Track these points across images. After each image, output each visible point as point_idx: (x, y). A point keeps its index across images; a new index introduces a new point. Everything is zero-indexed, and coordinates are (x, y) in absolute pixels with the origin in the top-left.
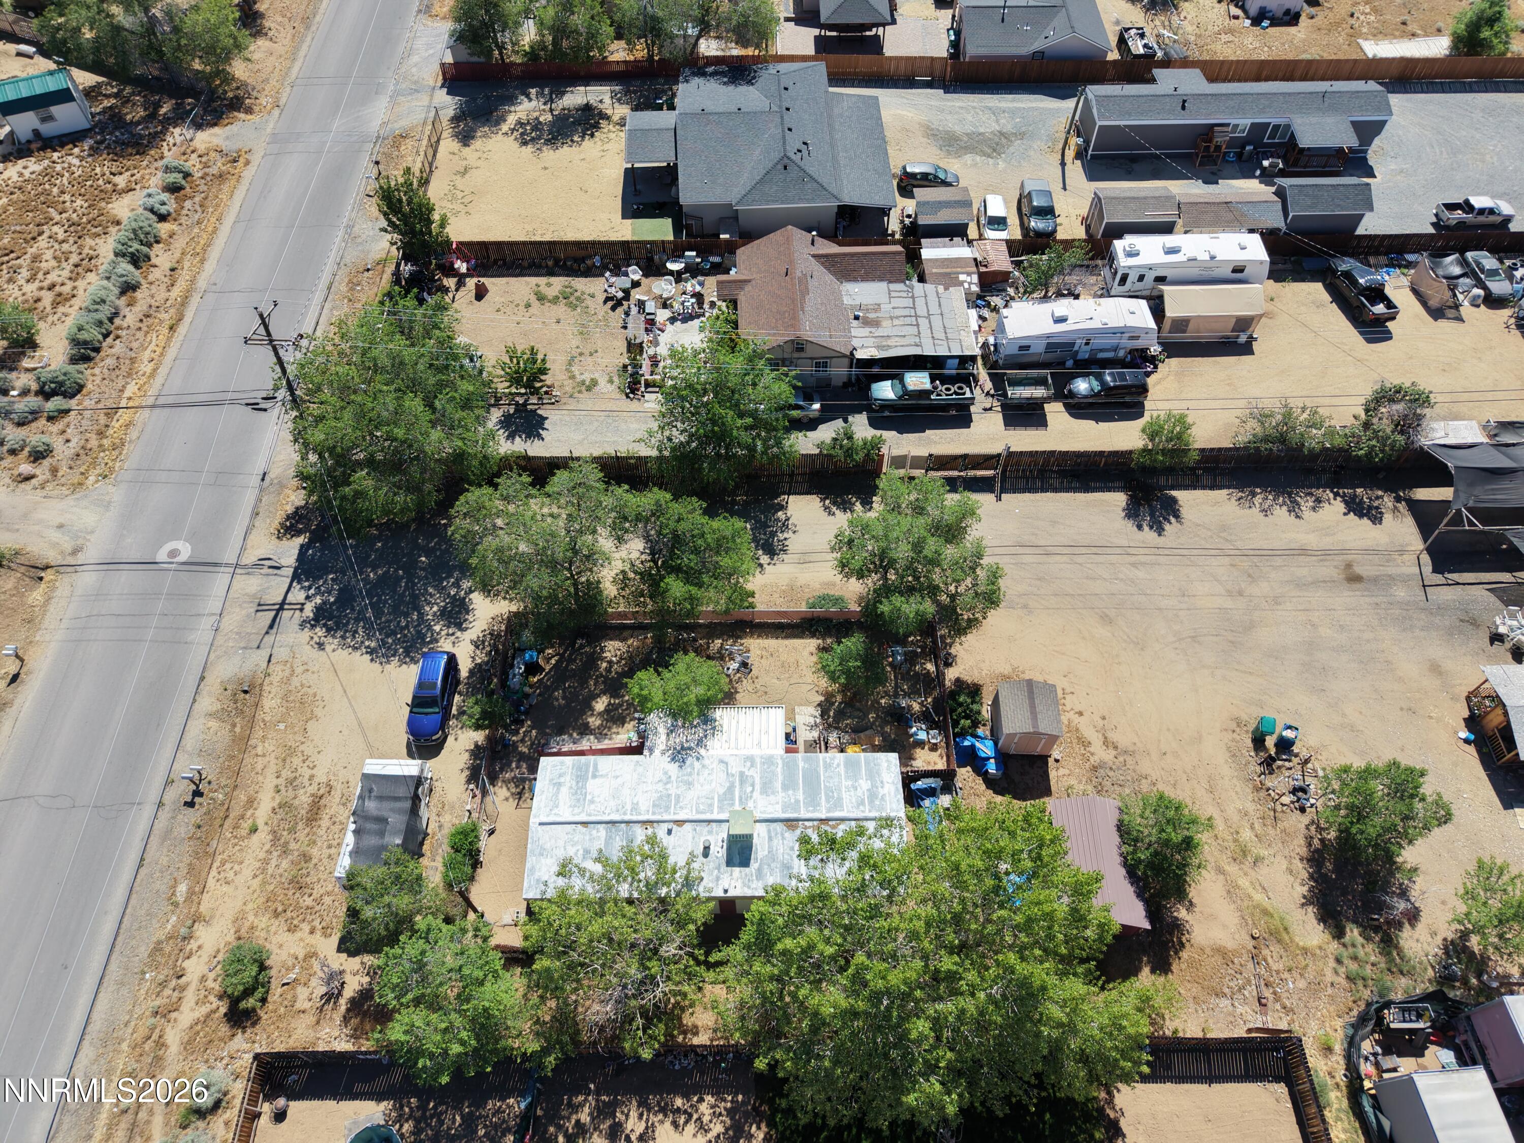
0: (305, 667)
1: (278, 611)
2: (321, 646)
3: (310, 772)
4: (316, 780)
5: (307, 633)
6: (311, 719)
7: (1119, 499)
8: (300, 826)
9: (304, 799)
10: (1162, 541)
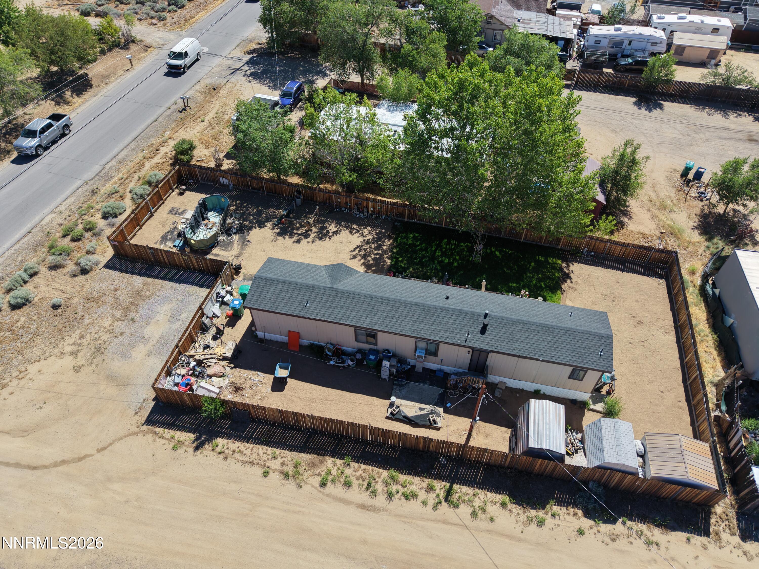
0: (241, 85)
1: (236, 70)
2: (250, 82)
5: (245, 78)
9: (226, 117)
10: (650, 114)
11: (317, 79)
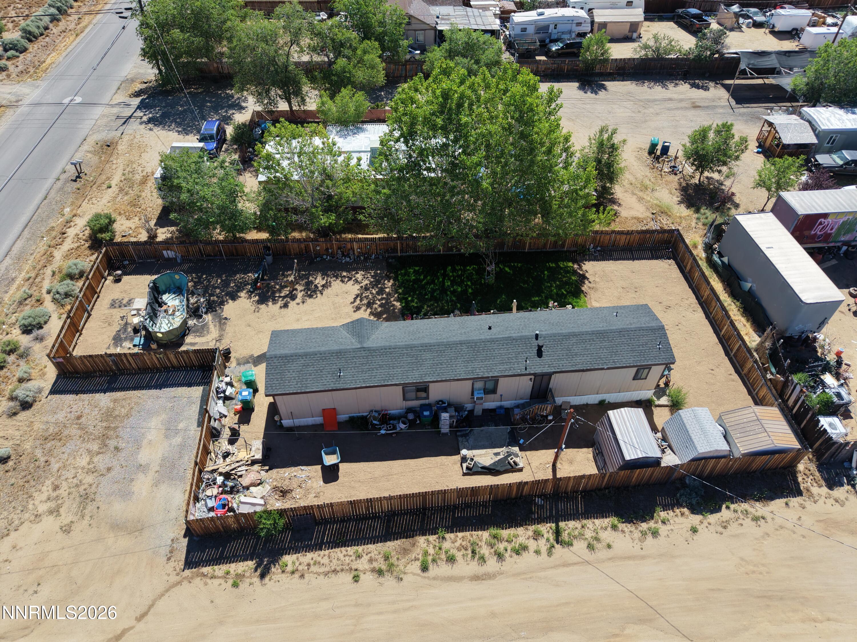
0: (142, 136)
1: (128, 119)
2: (151, 129)
3: (142, 169)
4: (146, 171)
5: (143, 126)
6: (144, 152)
7: (577, 84)
8: (136, 186)
9: (138, 177)
10: (597, 97)
11: (233, 114)
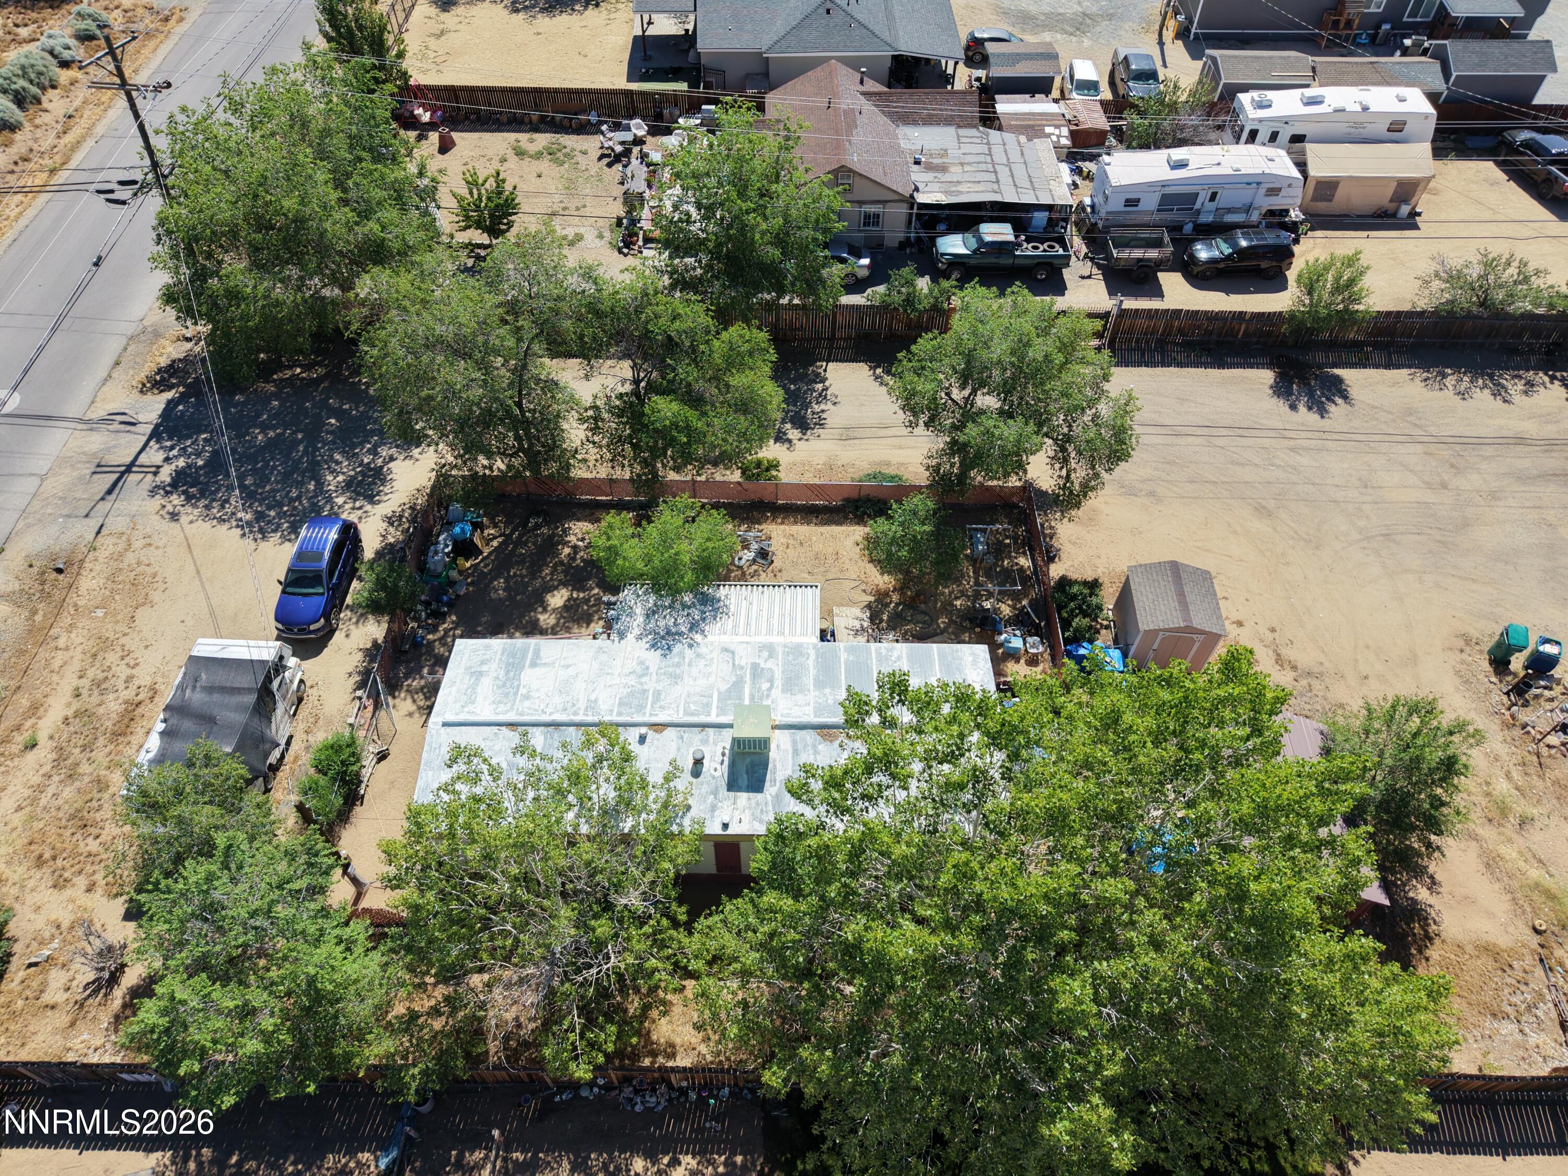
0: (148, 541)
1: (122, 474)
2: (174, 516)
3: (129, 672)
4: (137, 683)
5: (158, 500)
6: (144, 604)
7: (1266, 376)
8: (101, 741)
9: (113, 706)
10: (1325, 424)
